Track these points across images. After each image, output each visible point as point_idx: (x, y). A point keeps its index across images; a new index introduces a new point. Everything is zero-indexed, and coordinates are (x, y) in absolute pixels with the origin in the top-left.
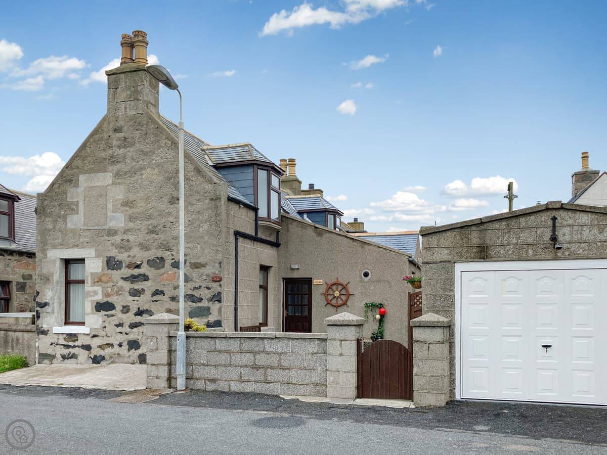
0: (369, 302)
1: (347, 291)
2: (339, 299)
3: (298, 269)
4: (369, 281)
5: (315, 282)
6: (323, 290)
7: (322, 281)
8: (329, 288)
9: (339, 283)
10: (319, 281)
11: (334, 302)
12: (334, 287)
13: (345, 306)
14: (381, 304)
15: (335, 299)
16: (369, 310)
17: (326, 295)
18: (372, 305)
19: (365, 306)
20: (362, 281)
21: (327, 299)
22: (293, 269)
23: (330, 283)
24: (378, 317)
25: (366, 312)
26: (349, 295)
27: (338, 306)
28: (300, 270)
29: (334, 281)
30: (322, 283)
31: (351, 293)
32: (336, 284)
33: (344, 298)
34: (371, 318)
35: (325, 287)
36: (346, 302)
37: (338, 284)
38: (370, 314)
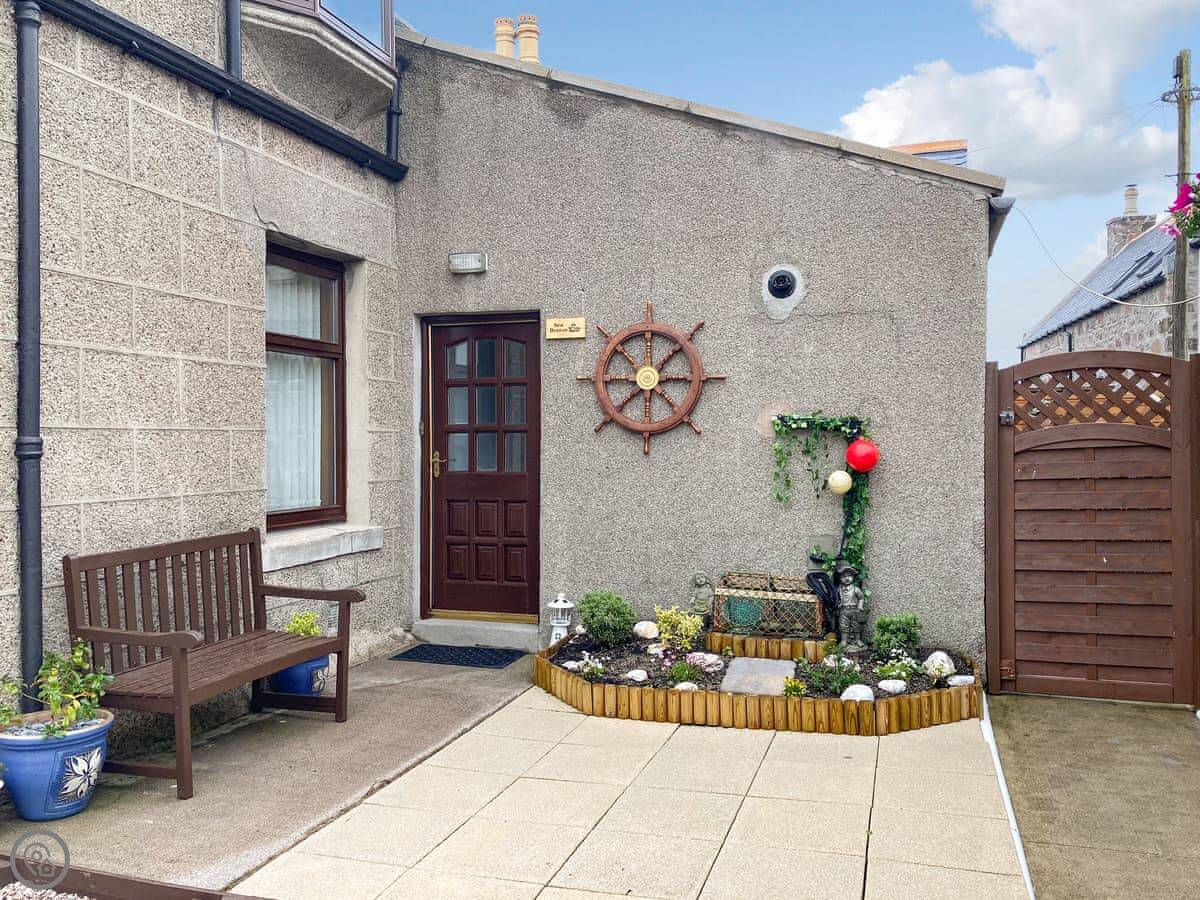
0: (799, 409)
1: (693, 363)
2: (658, 403)
3: (480, 274)
4: (798, 314)
5: (551, 327)
6: (584, 363)
7: (580, 322)
8: (615, 352)
9: (654, 327)
10: (567, 322)
11: (634, 414)
12: (635, 350)
13: (684, 431)
14: (854, 423)
15: (640, 401)
16: (796, 449)
17: (599, 383)
18: (811, 424)
19: (778, 433)
20: (762, 317)
21: (602, 404)
22: (458, 275)
23: (618, 329)
24: (841, 480)
25: (782, 458)
26: (702, 384)
27: (653, 434)
28: (489, 278)
29: (634, 321)
30: (581, 334)
31: (711, 371)
32: (641, 335)
33: (678, 395)
34: (804, 486)
35: (595, 349)
36: (691, 411)
37: (654, 334)
38: (798, 466)
